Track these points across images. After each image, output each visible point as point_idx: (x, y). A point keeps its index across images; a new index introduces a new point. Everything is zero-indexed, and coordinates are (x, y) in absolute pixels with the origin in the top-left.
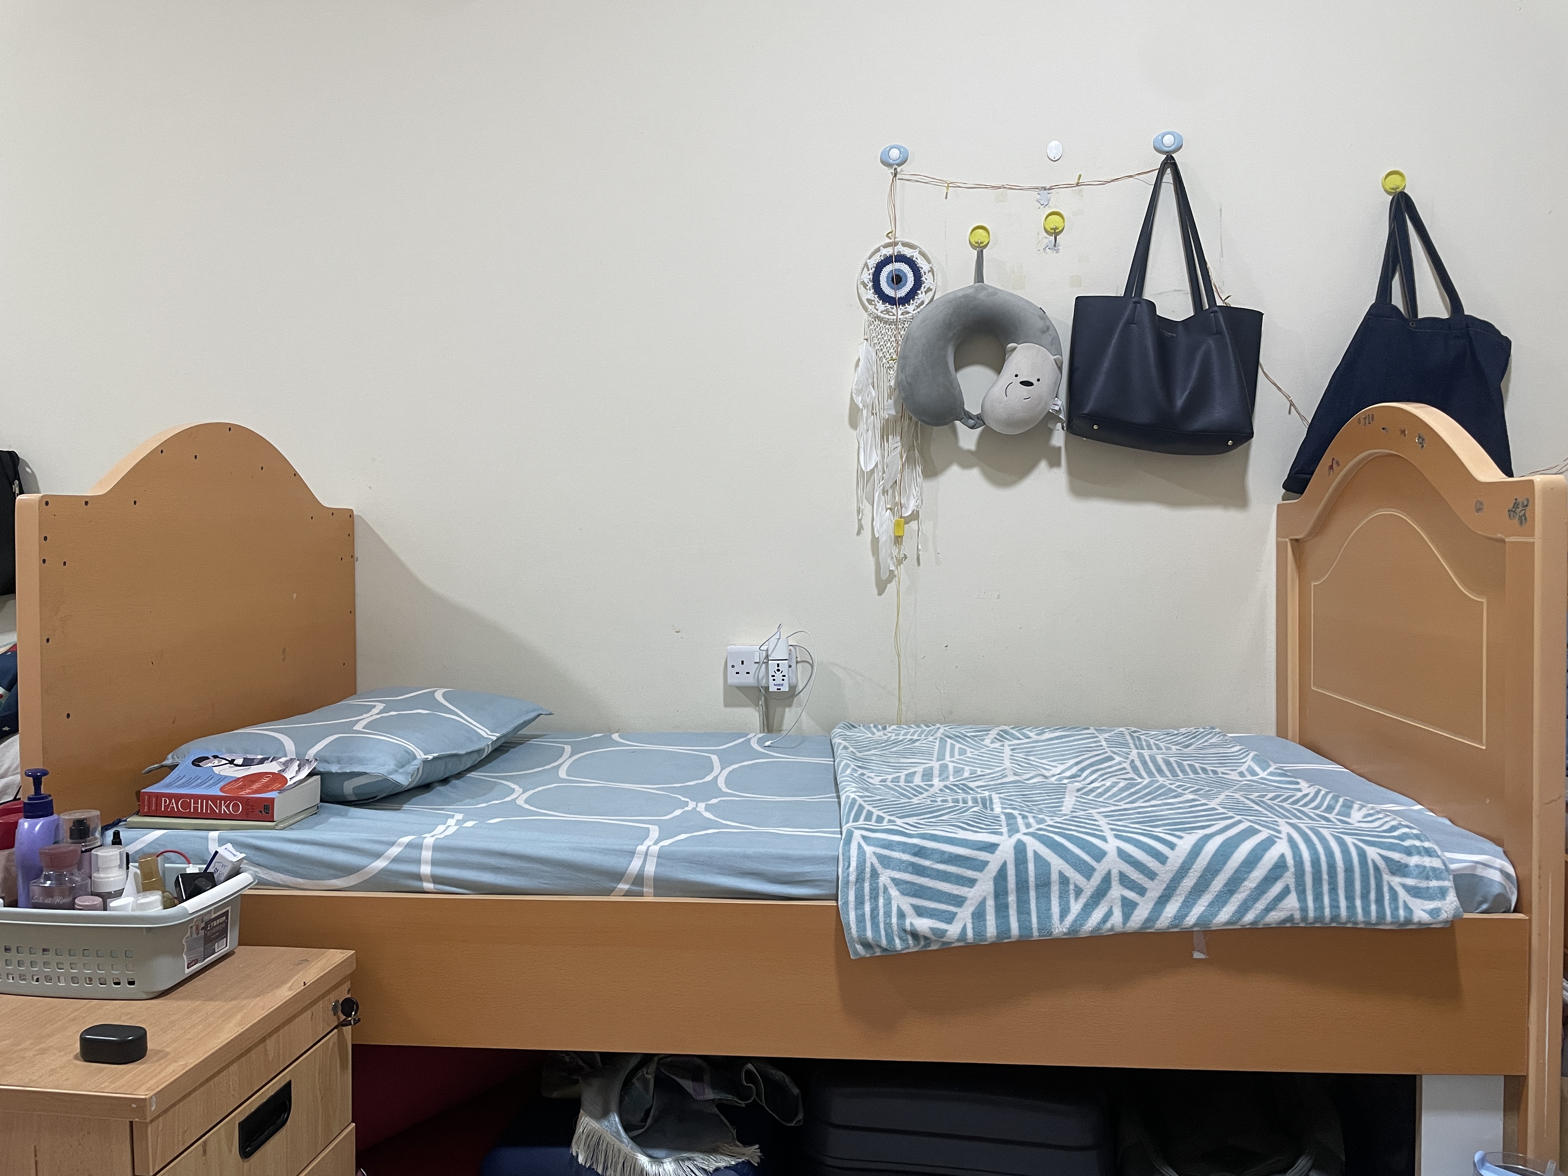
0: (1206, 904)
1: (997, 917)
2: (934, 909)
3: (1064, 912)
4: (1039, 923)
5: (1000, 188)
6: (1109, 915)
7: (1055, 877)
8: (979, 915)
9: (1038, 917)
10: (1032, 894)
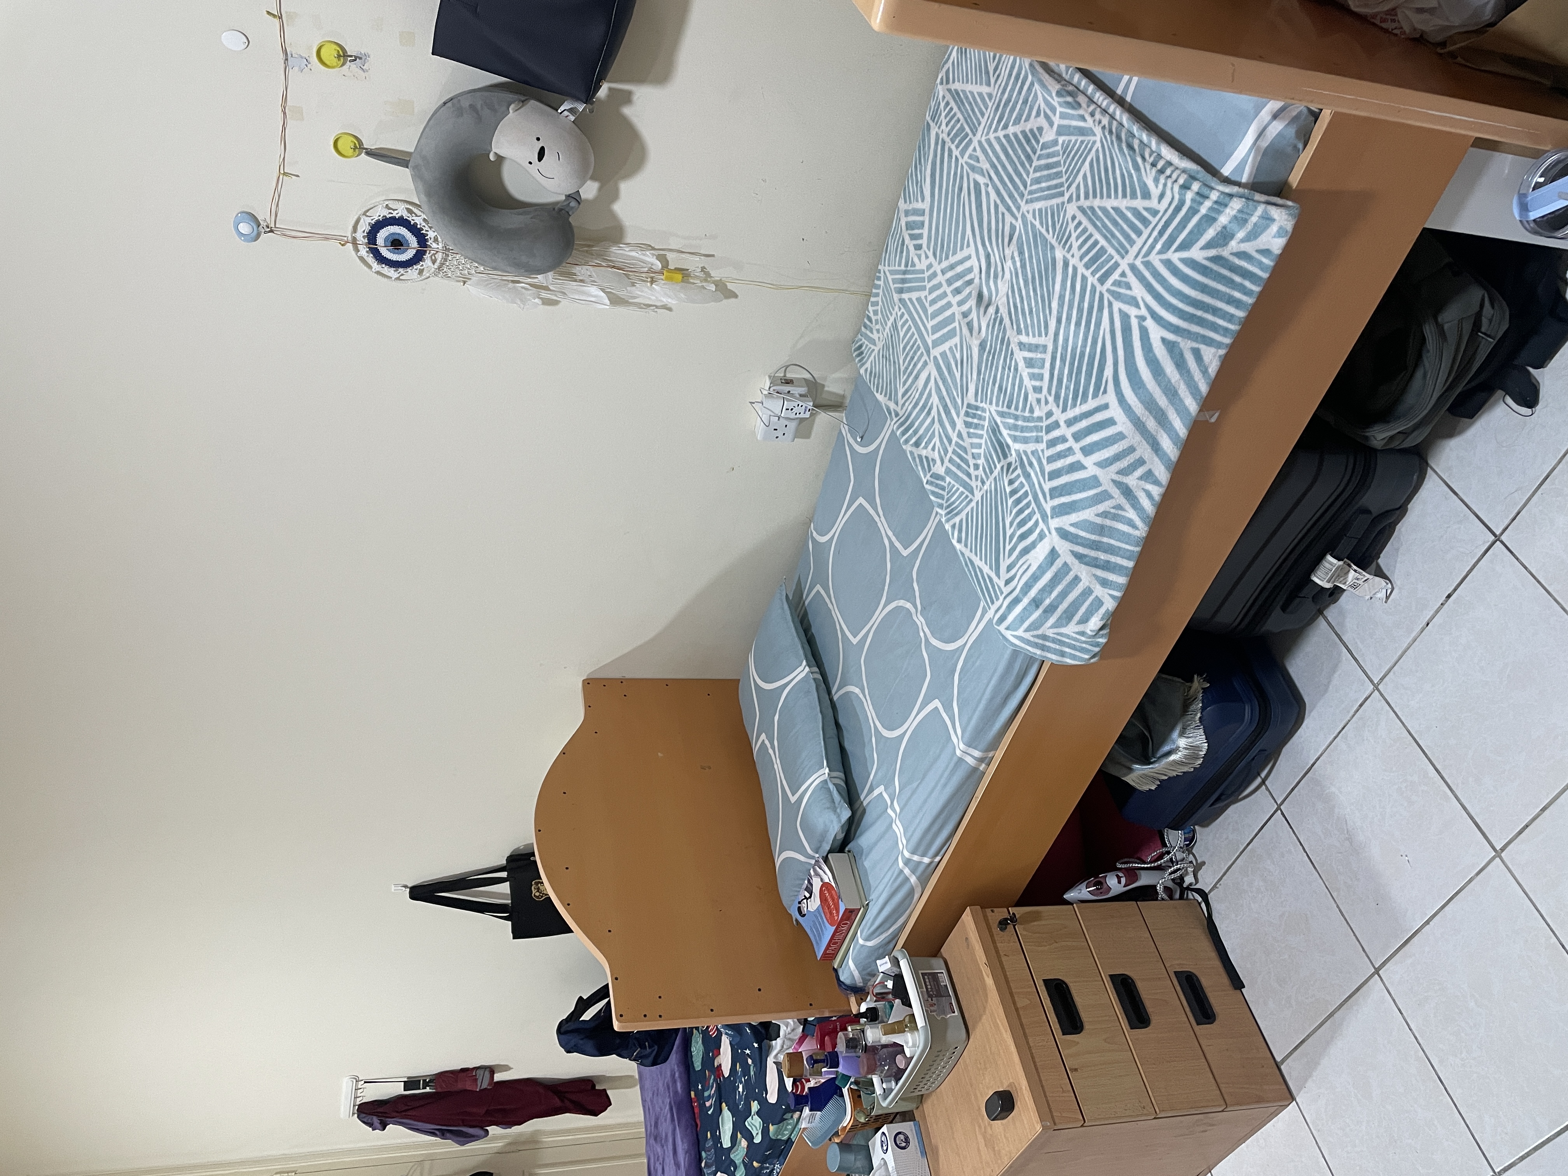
0: (1175, 415)
1: (1113, 572)
2: (1087, 610)
3: (1131, 523)
4: (1131, 545)
5: (285, 113)
6: (1149, 495)
7: (1099, 520)
8: (1104, 583)
9: (1127, 543)
10: (1105, 540)
